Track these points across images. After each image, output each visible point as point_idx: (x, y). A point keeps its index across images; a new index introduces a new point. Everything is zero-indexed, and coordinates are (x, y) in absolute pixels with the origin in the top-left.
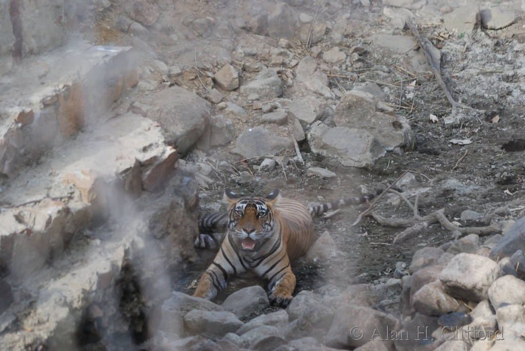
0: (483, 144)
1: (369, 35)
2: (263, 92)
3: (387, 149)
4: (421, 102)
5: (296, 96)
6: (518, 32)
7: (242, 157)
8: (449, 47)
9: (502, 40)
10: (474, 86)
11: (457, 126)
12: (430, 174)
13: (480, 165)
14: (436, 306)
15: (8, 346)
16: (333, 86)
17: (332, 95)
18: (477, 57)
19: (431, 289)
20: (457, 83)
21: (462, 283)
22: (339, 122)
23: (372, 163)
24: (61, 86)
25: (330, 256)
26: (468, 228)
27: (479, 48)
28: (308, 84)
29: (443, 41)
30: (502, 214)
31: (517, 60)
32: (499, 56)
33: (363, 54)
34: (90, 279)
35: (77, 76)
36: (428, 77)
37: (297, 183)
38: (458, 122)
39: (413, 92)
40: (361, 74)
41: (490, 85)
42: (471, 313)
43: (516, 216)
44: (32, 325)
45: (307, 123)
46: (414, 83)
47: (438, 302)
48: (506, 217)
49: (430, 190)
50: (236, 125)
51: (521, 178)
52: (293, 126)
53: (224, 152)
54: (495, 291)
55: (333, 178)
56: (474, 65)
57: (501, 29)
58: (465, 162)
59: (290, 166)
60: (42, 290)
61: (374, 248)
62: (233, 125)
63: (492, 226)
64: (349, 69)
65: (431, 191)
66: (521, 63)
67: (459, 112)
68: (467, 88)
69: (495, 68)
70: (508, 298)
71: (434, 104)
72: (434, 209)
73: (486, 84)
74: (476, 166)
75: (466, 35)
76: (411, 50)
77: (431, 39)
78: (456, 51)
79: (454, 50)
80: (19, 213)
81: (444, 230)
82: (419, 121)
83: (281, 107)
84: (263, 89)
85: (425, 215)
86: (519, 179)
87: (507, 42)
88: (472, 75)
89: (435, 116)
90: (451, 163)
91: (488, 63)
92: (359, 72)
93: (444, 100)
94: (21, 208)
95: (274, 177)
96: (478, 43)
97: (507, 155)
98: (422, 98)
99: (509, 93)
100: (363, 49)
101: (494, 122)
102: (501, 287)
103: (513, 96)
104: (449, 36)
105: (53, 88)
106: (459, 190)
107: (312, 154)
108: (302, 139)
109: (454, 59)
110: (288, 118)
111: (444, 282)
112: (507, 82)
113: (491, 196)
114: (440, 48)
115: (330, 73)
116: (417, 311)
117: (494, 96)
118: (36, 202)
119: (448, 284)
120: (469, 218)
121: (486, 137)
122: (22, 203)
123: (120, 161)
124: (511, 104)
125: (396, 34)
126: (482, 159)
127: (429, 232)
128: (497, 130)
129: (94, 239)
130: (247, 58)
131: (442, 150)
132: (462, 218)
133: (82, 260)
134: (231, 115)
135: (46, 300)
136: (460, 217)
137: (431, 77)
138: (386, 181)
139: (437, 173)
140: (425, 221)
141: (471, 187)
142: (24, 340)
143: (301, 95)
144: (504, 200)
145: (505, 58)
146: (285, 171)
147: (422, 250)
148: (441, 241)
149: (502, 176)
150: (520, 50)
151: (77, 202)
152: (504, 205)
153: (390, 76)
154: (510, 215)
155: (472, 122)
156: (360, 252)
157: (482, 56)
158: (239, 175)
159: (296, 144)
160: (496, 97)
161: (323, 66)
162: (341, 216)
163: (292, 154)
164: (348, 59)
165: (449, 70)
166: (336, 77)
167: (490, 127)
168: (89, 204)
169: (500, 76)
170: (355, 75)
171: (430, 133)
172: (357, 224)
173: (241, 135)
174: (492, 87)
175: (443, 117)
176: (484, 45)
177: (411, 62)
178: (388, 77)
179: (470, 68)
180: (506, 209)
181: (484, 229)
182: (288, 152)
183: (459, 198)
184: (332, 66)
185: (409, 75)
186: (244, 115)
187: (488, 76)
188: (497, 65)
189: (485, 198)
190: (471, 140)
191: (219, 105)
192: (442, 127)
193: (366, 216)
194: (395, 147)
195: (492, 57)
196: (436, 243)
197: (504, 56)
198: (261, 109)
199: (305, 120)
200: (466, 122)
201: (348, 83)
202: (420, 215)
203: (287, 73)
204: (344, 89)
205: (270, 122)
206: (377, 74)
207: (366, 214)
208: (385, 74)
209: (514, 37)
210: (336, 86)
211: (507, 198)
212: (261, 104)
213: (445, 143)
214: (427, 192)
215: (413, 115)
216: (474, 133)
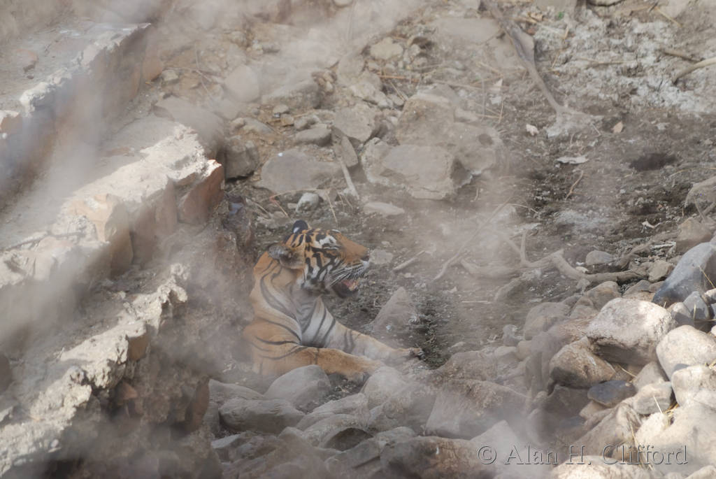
0: (603, 163)
1: (431, 20)
2: (294, 103)
3: (473, 173)
4: (512, 108)
5: (339, 106)
6: (638, 9)
7: (270, 192)
8: (544, 32)
9: (617, 20)
10: (583, 84)
11: (565, 139)
12: (536, 205)
13: (603, 190)
14: (584, 374)
15: (10, 442)
16: (389, 92)
17: (388, 103)
18: (583, 44)
19: (576, 351)
20: (559, 80)
21: (620, 340)
22: (404, 139)
23: (454, 192)
24: (57, 80)
25: (409, 322)
26: (597, 274)
27: (585, 32)
28: (354, 88)
29: (535, 25)
30: (644, 254)
31: (640, 46)
32: (615, 42)
33: (426, 45)
34: (117, 345)
35: (77, 66)
36: (519, 74)
37: (352, 224)
38: (567, 134)
39: (500, 95)
40: (425, 74)
41: (605, 82)
42: (634, 381)
43: (664, 256)
44: (40, 413)
45: (359, 142)
46: (499, 83)
47: (586, 368)
48: (650, 257)
49: (538, 226)
50: (260, 149)
51: (663, 205)
52: (340, 147)
53: (246, 187)
54: (667, 349)
55: (400, 216)
56: (581, 55)
57: (614, 4)
58: (582, 187)
59: (340, 202)
60: (50, 363)
61: (469, 308)
62: (256, 149)
63: (632, 270)
64: (408, 67)
65: (540, 228)
66: (646, 49)
67: (566, 120)
68: (574, 88)
69: (610, 58)
70: (685, 357)
71: (530, 110)
72: (547, 252)
73: (600, 80)
74: (598, 192)
75: (566, 15)
76: (493, 37)
77: (519, 22)
78: (554, 37)
79: (551, 36)
80: (12, 258)
81: (564, 280)
82: (511, 134)
83: (320, 122)
84: (294, 98)
85: (535, 261)
86: (660, 206)
87: (624, 22)
88: (580, 69)
89: (534, 127)
90: (563, 189)
91: (599, 51)
92: (423, 71)
93: (544, 105)
94: (14, 251)
95: (318, 218)
96: (584, 25)
97: (639, 175)
98: (513, 103)
99: (634, 91)
100: (425, 39)
101: (615, 131)
102: (675, 342)
103: (639, 95)
104: (543, 17)
105: (46, 84)
106: (579, 225)
107: (369, 184)
108: (354, 164)
109: (552, 48)
110: (333, 135)
111: (594, 340)
112: (629, 77)
113: (624, 231)
114: (532, 34)
115: (383, 74)
116: (556, 382)
117: (612, 96)
118: (34, 243)
119: (599, 342)
120: (598, 261)
121: (607, 152)
122: (16, 244)
123: (146, 182)
124: (637, 106)
125: (471, 17)
126: (605, 182)
127: (543, 283)
128: (622, 142)
129: (116, 291)
130: (267, 56)
131: (548, 172)
132: (588, 262)
133: (102, 321)
134: (251, 135)
135: (59, 377)
136: (585, 261)
137: (522, 74)
138: (475, 217)
139: (545, 203)
140: (537, 268)
141: (596, 220)
142: (33, 433)
143: (345, 104)
144: (644, 235)
145: (623, 44)
146: (334, 209)
147: (539, 307)
148: (562, 294)
149: (636, 204)
150: (642, 32)
151: (90, 240)
152: (645, 242)
153: (466, 75)
154: (655, 255)
155: (585, 132)
156: (450, 315)
157: (591, 42)
158: (269, 218)
159: (346, 172)
160: (616, 97)
161: (372, 65)
162: (416, 267)
163: (341, 186)
164: (406, 54)
165: (546, 63)
166: (391, 79)
167: (612, 139)
168: (108, 242)
169: (619, 69)
170: (418, 75)
171: (529, 150)
172: (442, 277)
173: (267, 163)
174: (609, 84)
175: (544, 128)
176: (593, 28)
177: (494, 54)
178: (463, 76)
179: (576, 60)
180: (648, 247)
181: (622, 274)
182: (334, 182)
183: (581, 236)
184: (385, 64)
185: (493, 72)
186: (269, 135)
187: (602, 69)
188: (613, 53)
189: (616, 233)
190: (587, 157)
191: (234, 122)
192: (545, 142)
193: (453, 266)
194: (484, 171)
195: (605, 43)
196: (555, 297)
197: (621, 41)
198: (292, 125)
199: (357, 137)
200: (577, 134)
201: (409, 86)
202: (529, 260)
203: (324, 75)
204: (403, 94)
205: (308, 142)
206: (448, 73)
207: (453, 263)
208: (459, 73)
209: (633, 14)
210: (393, 91)
211: (646, 232)
212: (293, 119)
213: (550, 162)
214: (534, 230)
215: (503, 126)
216: (589, 148)
